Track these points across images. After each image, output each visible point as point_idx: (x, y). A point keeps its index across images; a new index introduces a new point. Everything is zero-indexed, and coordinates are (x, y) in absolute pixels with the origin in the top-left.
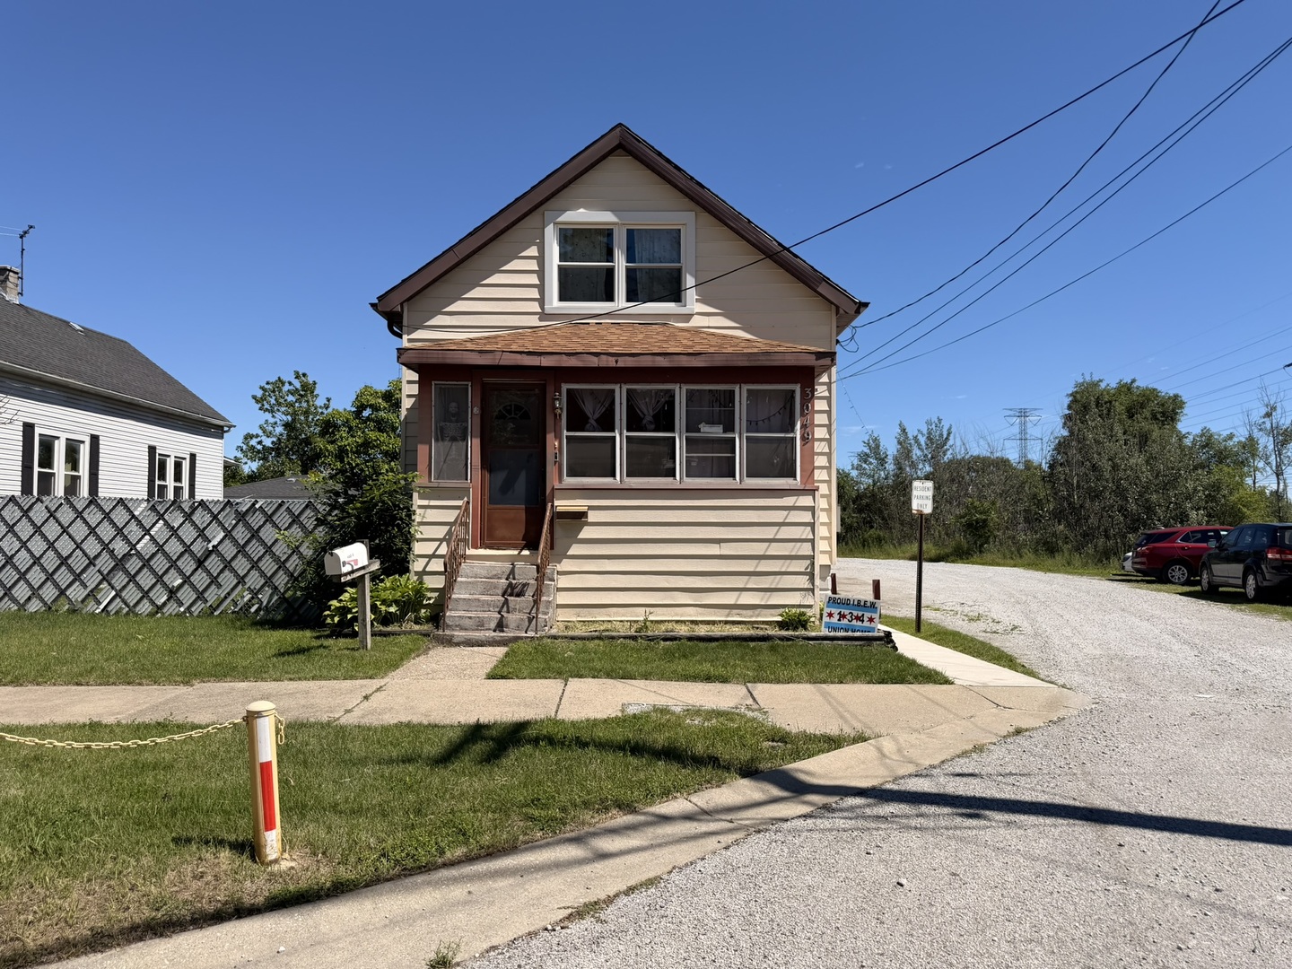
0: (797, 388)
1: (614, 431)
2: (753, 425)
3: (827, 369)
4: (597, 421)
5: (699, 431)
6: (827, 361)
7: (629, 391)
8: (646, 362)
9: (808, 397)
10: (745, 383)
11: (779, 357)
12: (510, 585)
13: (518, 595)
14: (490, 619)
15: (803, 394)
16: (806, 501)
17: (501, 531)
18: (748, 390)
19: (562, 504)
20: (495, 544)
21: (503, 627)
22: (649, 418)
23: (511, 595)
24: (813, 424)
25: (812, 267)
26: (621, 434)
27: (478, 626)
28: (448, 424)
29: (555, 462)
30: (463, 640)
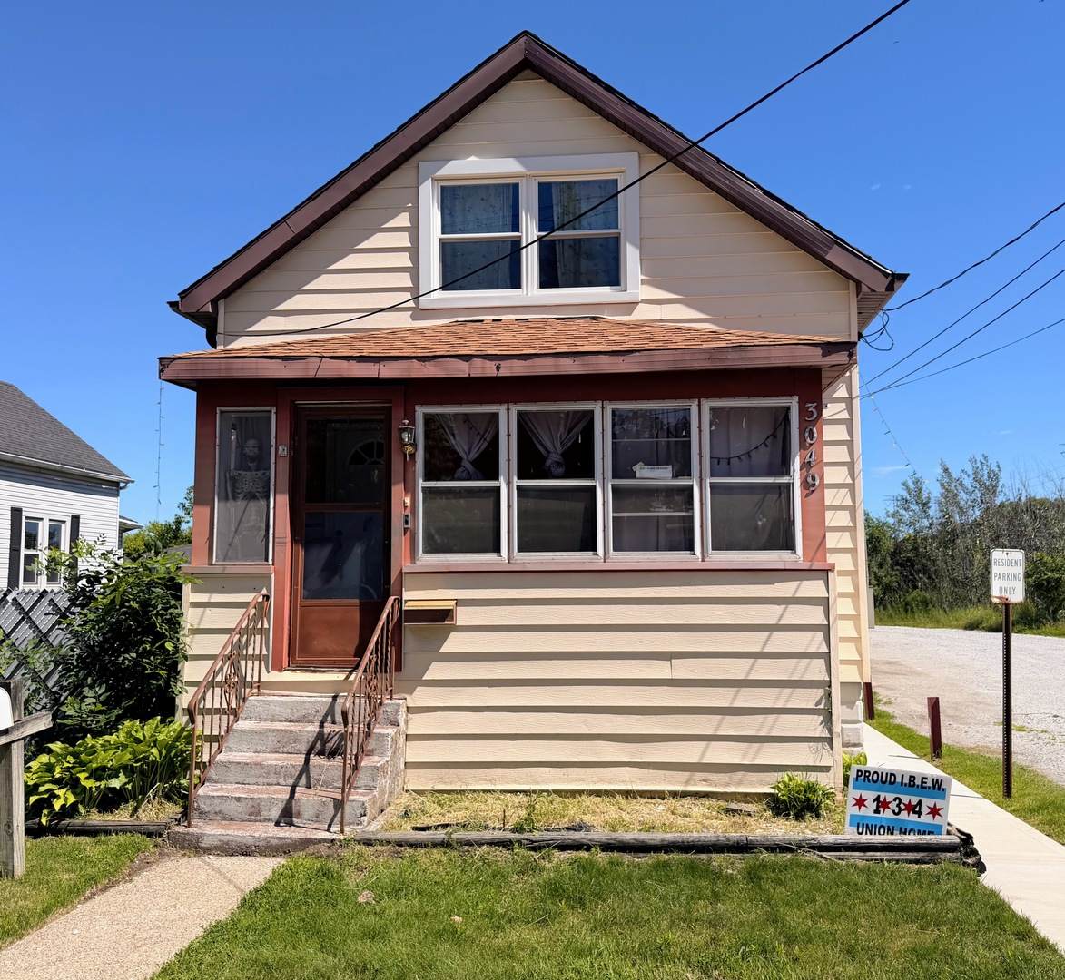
0: (793, 403)
1: (497, 478)
2: (721, 464)
3: (842, 369)
4: (473, 463)
5: (633, 476)
6: (841, 358)
7: (520, 415)
8: (545, 367)
9: (811, 419)
10: (709, 396)
11: (762, 353)
12: (320, 736)
13: (333, 754)
14: (271, 801)
15: (803, 412)
16: (813, 588)
17: (322, 642)
18: (713, 410)
19: (416, 597)
20: (312, 662)
21: (291, 817)
22: (555, 457)
23: (321, 753)
24: (821, 463)
25: (817, 224)
26: (509, 483)
27: (251, 814)
28: (243, 473)
29: (406, 530)
30: (216, 843)
